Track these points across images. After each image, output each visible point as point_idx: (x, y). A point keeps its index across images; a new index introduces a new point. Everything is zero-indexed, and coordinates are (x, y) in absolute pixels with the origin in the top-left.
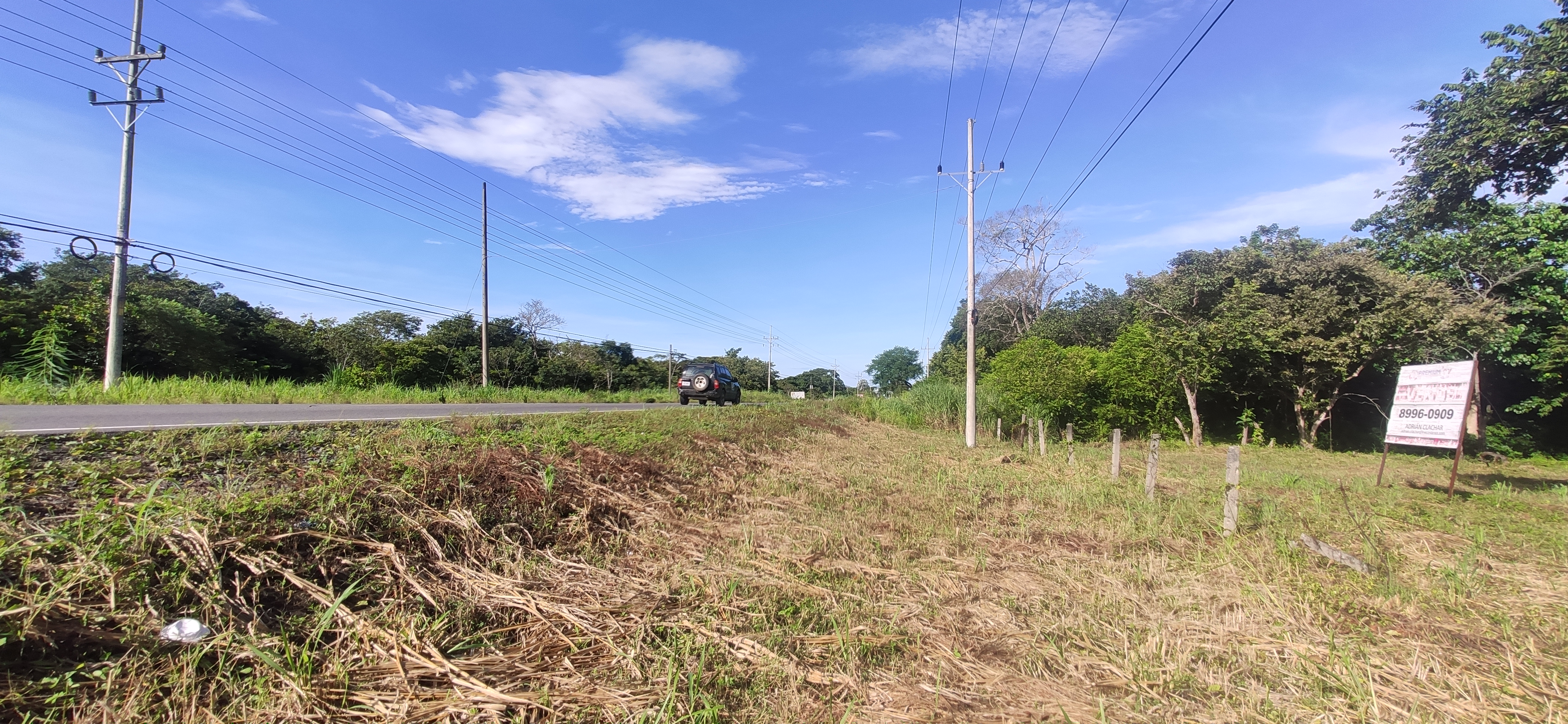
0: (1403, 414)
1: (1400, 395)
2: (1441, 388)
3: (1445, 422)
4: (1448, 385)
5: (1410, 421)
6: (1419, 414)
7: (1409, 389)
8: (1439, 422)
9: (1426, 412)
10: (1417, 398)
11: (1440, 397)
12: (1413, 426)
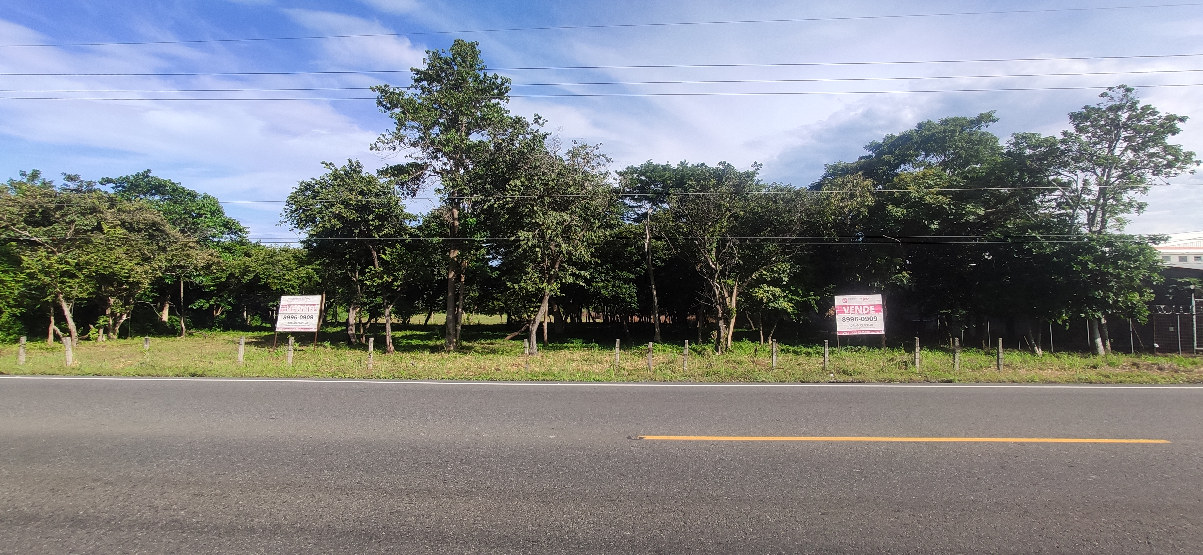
0: (285, 317)
1: (283, 309)
2: (306, 306)
3: (309, 321)
4: (309, 305)
5: (290, 320)
6: (295, 318)
7: (287, 307)
8: (306, 321)
9: (298, 316)
10: (292, 311)
11: (306, 310)
12: (292, 323)
